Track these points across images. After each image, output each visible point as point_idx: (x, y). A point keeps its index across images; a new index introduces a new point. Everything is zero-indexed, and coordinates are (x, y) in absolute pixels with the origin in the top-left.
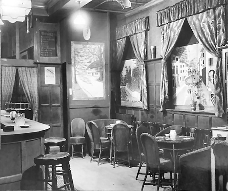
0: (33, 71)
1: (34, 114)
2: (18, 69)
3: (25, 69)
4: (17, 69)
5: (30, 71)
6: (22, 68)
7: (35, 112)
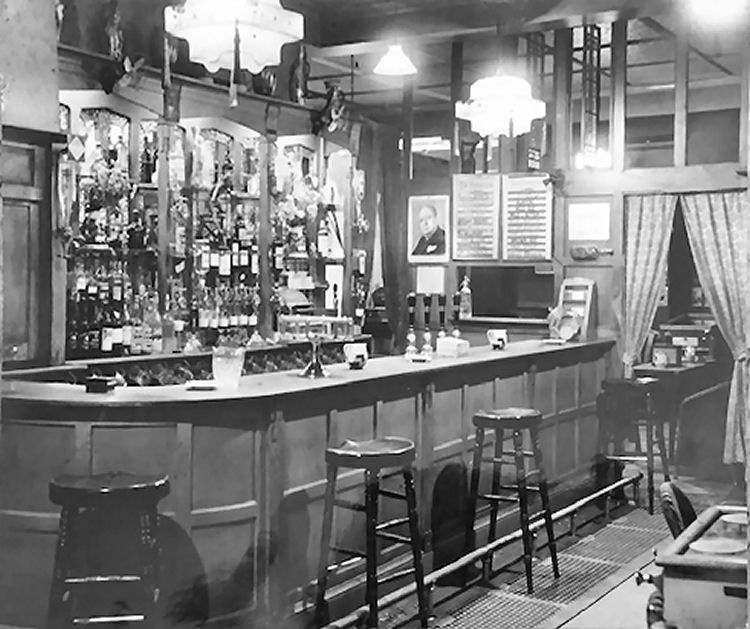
0: (739, 204)
1: (736, 363)
2: (683, 204)
3: (709, 199)
4: (678, 204)
5: (725, 206)
6: (698, 196)
7: (740, 357)
